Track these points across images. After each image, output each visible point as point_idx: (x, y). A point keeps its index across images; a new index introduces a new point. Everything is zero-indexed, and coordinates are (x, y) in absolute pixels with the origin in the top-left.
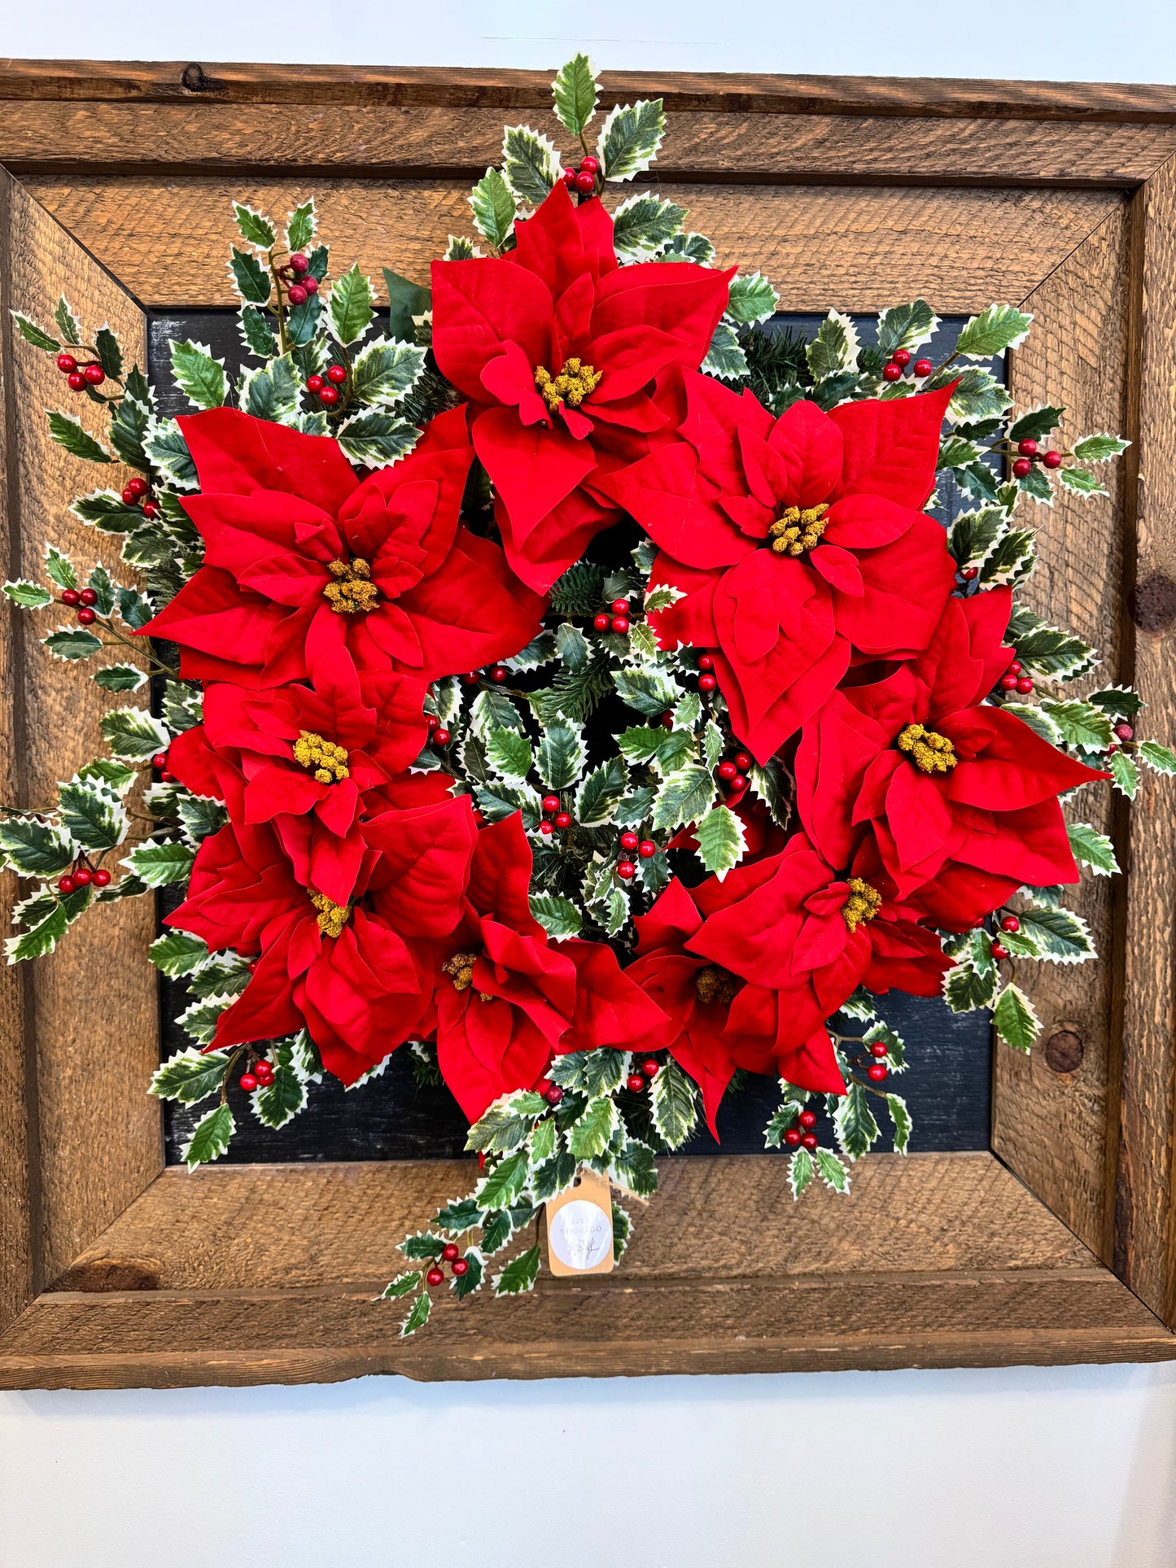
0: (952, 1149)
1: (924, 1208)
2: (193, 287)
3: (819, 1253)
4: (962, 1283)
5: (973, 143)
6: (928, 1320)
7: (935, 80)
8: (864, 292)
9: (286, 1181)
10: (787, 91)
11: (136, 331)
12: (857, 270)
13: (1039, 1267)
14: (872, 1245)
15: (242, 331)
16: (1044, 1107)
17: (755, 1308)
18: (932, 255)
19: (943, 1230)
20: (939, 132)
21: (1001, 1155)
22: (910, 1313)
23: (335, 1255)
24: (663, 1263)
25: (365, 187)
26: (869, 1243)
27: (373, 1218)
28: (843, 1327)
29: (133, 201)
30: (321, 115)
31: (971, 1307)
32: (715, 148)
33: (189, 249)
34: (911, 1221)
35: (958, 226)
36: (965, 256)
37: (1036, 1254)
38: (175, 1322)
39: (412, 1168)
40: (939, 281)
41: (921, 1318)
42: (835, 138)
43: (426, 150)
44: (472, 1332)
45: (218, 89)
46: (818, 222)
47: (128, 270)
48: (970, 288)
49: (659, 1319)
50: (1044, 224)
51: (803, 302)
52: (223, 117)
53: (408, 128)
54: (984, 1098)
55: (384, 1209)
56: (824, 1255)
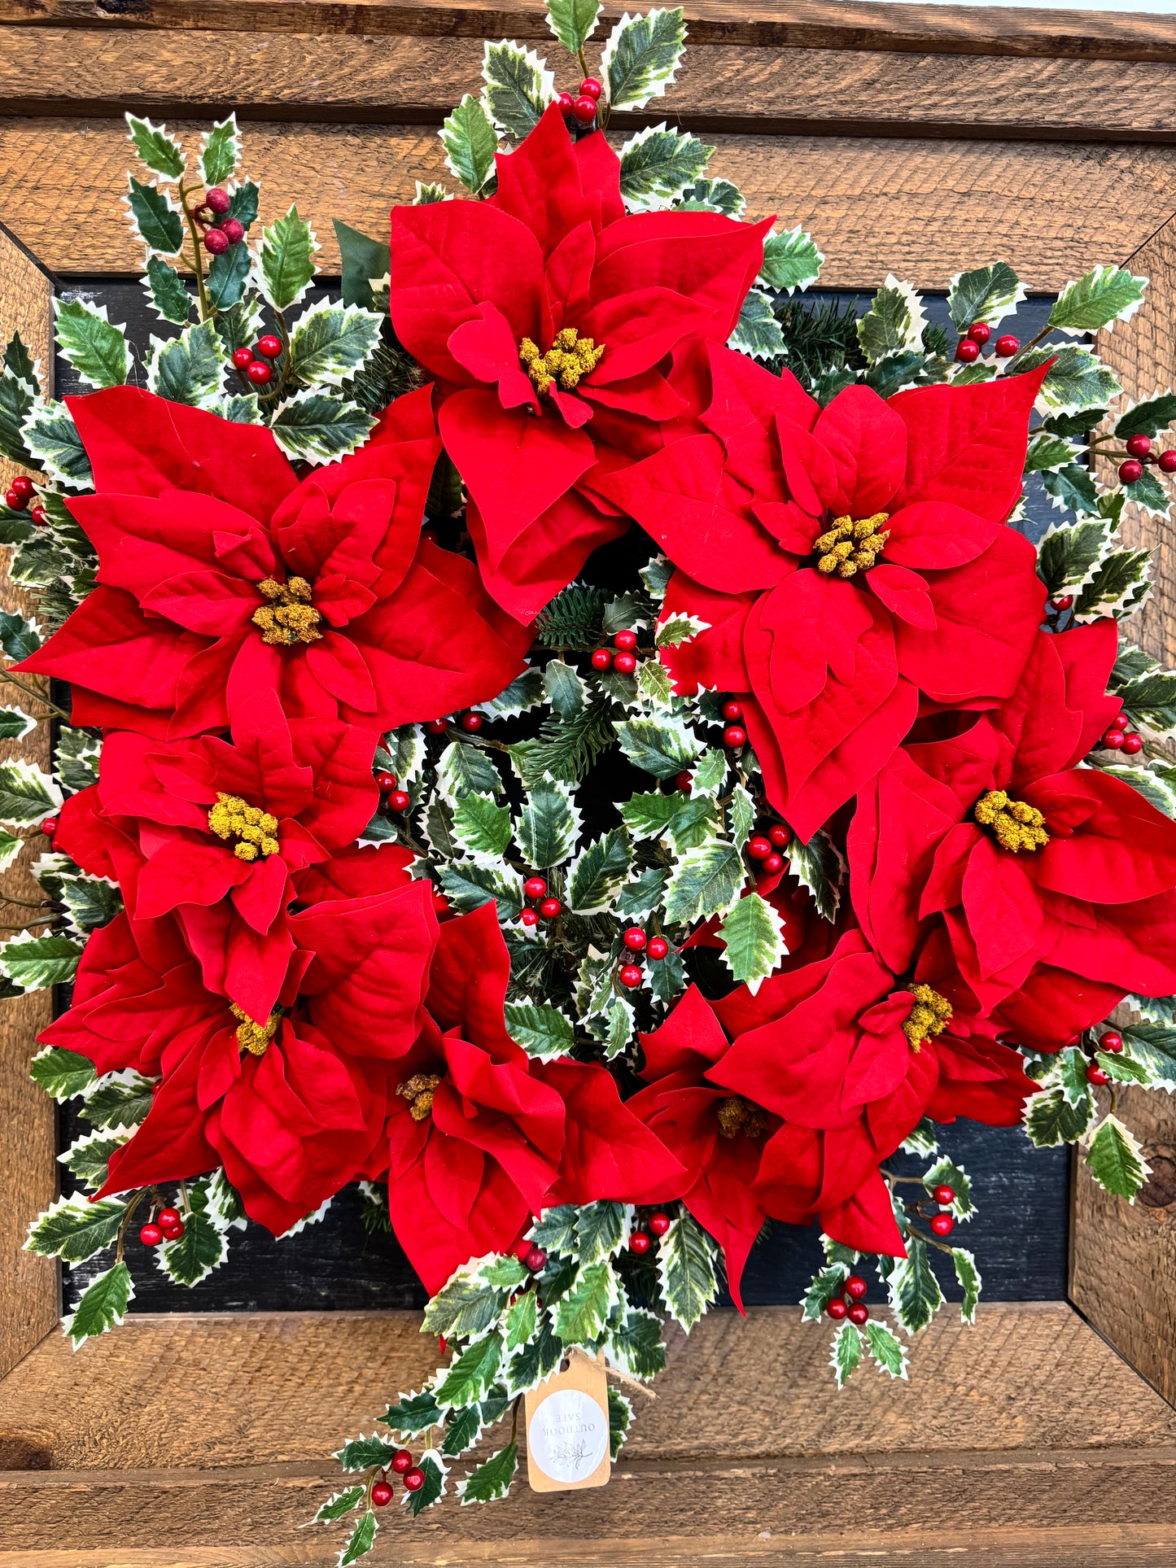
0: (1021, 1299)
1: (987, 1372)
2: (110, 251)
3: (860, 1427)
4: (1032, 1466)
5: (1052, 88)
6: (994, 1513)
7: (1007, 9)
8: (919, 265)
9: (210, 1336)
10: (830, 21)
11: (40, 303)
12: (910, 238)
13: (1126, 1445)
14: (924, 1417)
15: (147, 289)
16: (1134, 1250)
17: (782, 1498)
18: (1000, 221)
19: (1010, 1398)
20: (1012, 74)
21: (1081, 1307)
22: (972, 1505)
23: (268, 1427)
24: (669, 1438)
25: (320, 133)
26: (921, 1414)
27: (315, 1381)
28: (889, 1522)
29: (39, 147)
30: (266, 44)
31: (1045, 1496)
32: (744, 87)
33: (106, 205)
34: (972, 1388)
35: (1031, 188)
36: (1040, 223)
37: (1123, 1428)
38: (69, 1513)
39: (364, 1321)
40: (1009, 252)
41: (985, 1510)
42: (886, 79)
43: (392, 87)
44: (435, 1526)
45: (140, 10)
46: (864, 181)
47: (32, 229)
48: (1046, 261)
49: (665, 1512)
50: (1134, 187)
51: (846, 275)
52: (147, 45)
53: (371, 61)
54: (1060, 1236)
55: (329, 1370)
56: (865, 1429)
